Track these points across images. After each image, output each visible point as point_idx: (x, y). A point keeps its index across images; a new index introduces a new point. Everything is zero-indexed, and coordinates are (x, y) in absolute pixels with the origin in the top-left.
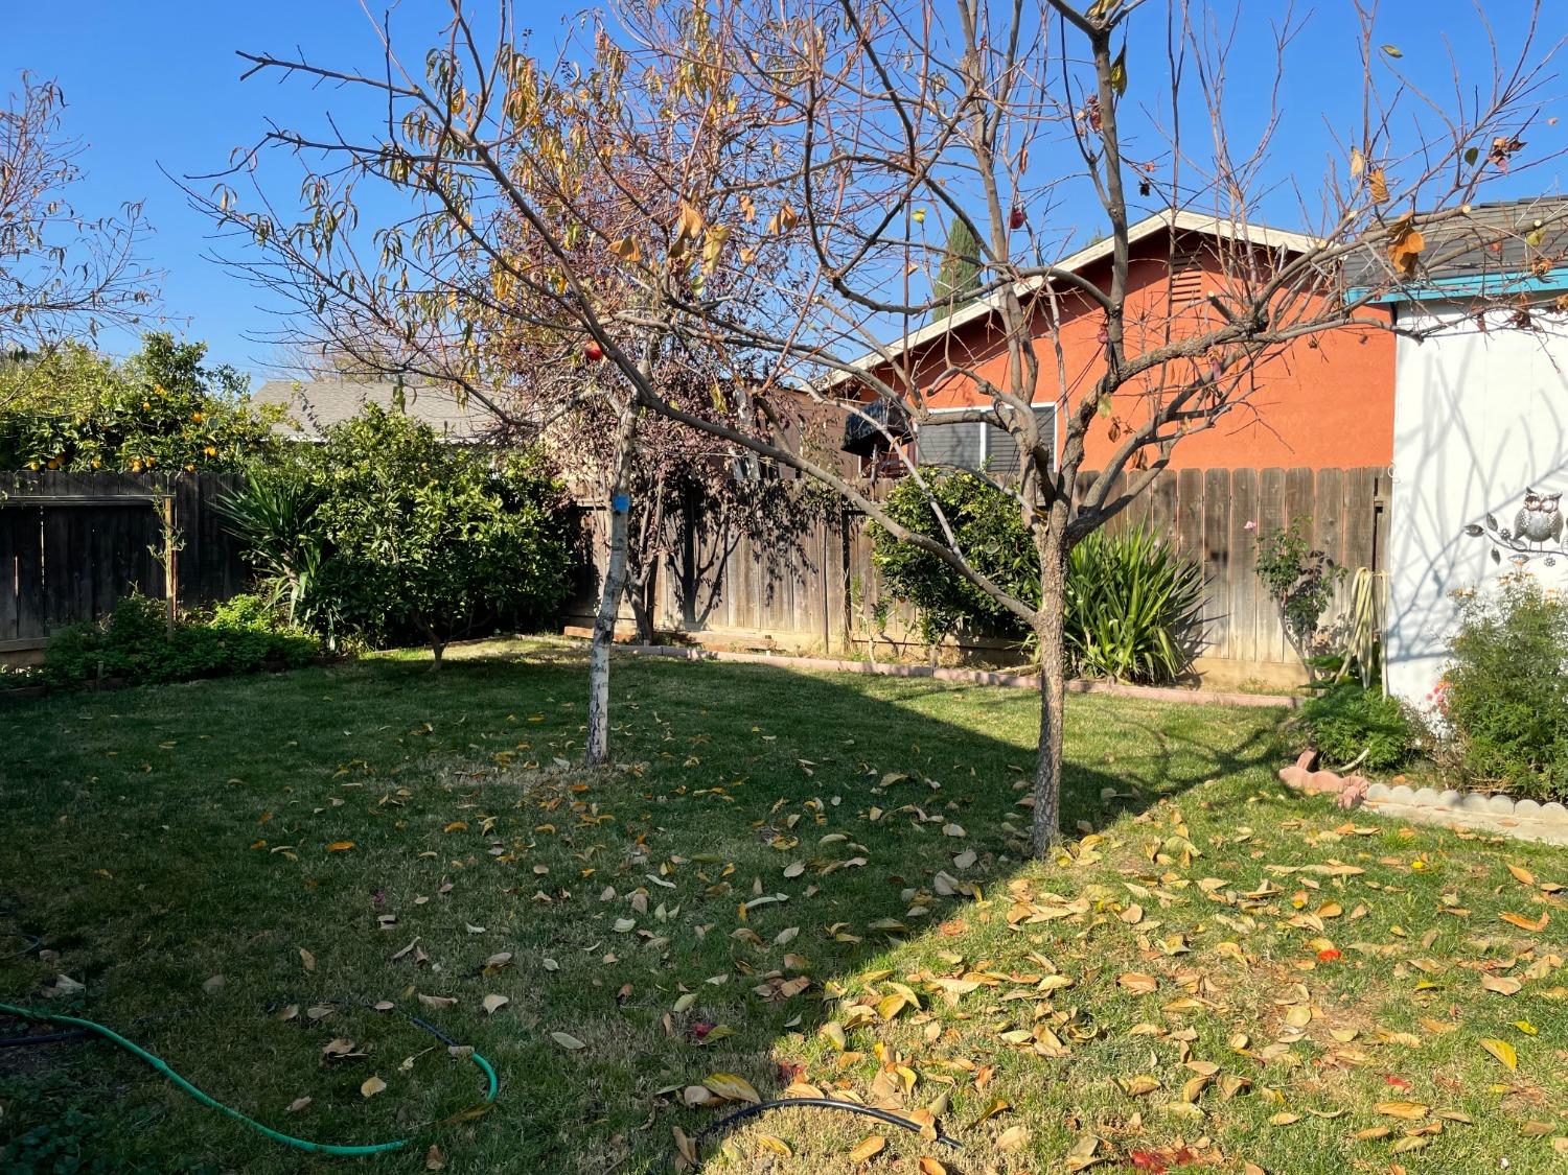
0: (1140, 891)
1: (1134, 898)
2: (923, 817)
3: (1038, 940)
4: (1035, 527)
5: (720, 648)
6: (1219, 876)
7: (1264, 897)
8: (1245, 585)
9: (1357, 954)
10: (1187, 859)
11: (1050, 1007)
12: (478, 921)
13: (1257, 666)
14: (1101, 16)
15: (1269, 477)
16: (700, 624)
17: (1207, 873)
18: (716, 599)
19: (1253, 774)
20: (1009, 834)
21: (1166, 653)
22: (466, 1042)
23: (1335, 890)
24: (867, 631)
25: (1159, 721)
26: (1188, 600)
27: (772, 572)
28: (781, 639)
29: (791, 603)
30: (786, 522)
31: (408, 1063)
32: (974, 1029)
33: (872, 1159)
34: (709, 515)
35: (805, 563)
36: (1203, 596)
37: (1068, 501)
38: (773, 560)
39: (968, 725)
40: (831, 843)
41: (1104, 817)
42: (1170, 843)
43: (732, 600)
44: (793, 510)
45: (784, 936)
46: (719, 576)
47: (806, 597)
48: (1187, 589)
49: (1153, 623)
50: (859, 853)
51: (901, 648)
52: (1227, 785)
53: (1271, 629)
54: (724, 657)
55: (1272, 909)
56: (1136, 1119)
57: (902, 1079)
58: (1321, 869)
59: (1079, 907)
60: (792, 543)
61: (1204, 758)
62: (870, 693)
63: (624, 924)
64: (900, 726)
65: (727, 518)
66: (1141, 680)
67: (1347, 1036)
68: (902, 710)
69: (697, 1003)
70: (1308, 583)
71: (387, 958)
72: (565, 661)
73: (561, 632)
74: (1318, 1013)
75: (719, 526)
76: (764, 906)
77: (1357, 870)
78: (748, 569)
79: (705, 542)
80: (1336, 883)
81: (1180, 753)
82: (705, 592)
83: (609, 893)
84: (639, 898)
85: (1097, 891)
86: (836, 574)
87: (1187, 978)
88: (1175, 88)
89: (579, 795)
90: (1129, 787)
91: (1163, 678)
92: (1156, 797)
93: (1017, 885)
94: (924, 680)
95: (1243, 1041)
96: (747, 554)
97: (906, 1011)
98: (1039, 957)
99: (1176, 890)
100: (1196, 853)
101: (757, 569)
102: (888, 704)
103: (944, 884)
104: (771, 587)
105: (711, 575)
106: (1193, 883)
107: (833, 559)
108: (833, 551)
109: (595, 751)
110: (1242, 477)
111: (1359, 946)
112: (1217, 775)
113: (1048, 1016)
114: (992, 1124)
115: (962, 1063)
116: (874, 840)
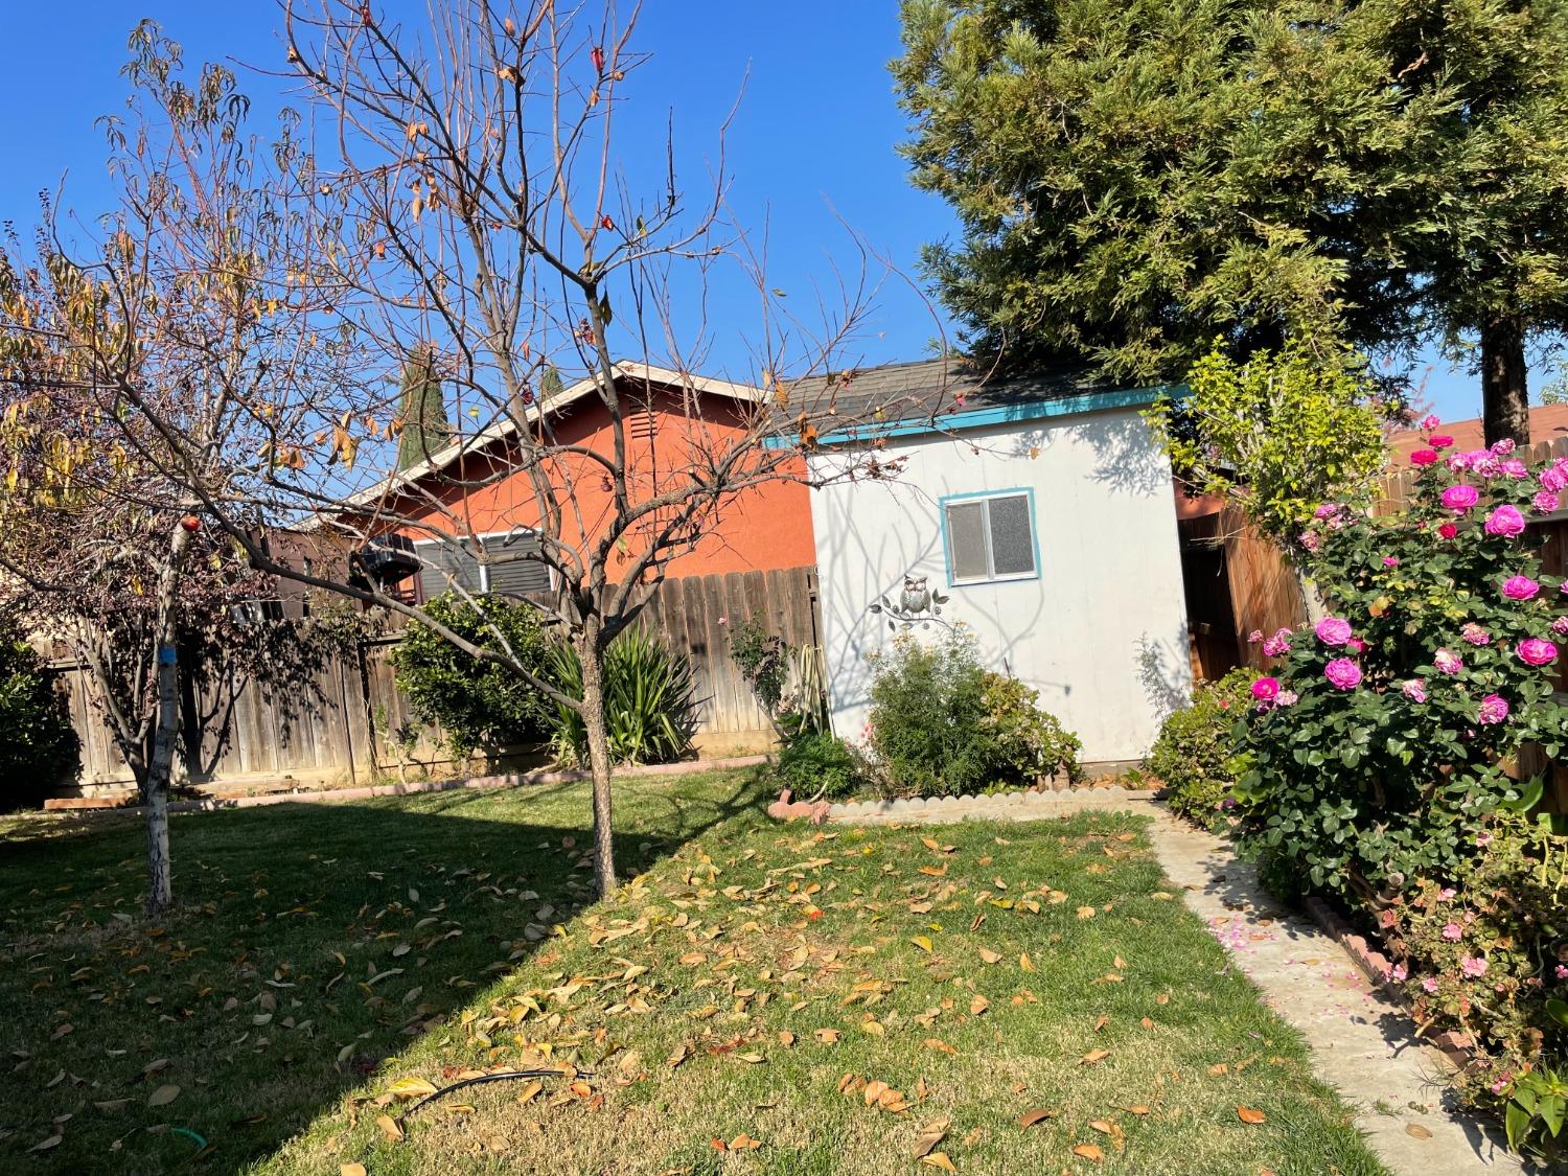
0: (684, 904)
1: (679, 910)
2: (498, 891)
3: (616, 950)
5: (240, 795)
6: (736, 884)
7: (770, 890)
8: (724, 670)
9: (834, 911)
10: (712, 878)
11: (635, 986)
12: (116, 1046)
13: (741, 736)
14: (589, 274)
15: (731, 580)
16: (208, 776)
17: (727, 883)
18: (224, 747)
19: (748, 813)
20: (575, 890)
21: (669, 733)
22: (159, 1122)
23: (815, 877)
24: (394, 755)
25: (670, 788)
26: (683, 687)
27: (286, 713)
28: (303, 776)
29: (311, 740)
30: (297, 661)
31: (117, 1144)
32: (586, 1012)
33: (535, 1098)
34: (210, 662)
35: (321, 699)
36: (693, 682)
37: (597, 614)
38: (286, 701)
39: (515, 820)
40: (427, 926)
41: (646, 863)
42: (699, 869)
43: (243, 745)
44: (304, 648)
45: (412, 995)
46: (226, 722)
47: (326, 731)
48: (678, 680)
49: (656, 711)
50: (454, 927)
51: (429, 768)
52: (731, 824)
53: (748, 703)
54: (243, 803)
55: (775, 896)
56: (708, 1031)
57: (542, 1052)
58: (804, 865)
59: (641, 925)
60: (305, 681)
61: (708, 809)
62: (413, 809)
63: (262, 1019)
64: (453, 831)
65: (230, 663)
66: (652, 760)
67: (831, 957)
68: (451, 819)
69: (357, 1051)
70: (770, 662)
71: (41, 1088)
72: (59, 833)
73: (40, 807)
74: (813, 950)
75: (222, 671)
76: (382, 980)
77: (828, 861)
78: (260, 712)
79: (207, 691)
80: (815, 871)
81: (693, 809)
82: (210, 741)
83: (233, 1002)
84: (266, 998)
85: (653, 911)
86: (356, 705)
87: (727, 950)
88: (640, 312)
89: (156, 939)
90: (661, 839)
91: (670, 757)
92: (681, 842)
93: (591, 921)
94: (461, 791)
95: (768, 974)
96: (257, 696)
97: (531, 1014)
98: (620, 960)
99: (707, 899)
100: (718, 872)
101: (270, 711)
102: (432, 817)
103: (531, 932)
104: (287, 728)
105: (216, 722)
106: (720, 893)
107: (352, 690)
108: (352, 683)
109: (160, 898)
110: (711, 582)
111: (834, 905)
112: (724, 818)
113: (636, 991)
114: (613, 1058)
115: (583, 1032)
116: (462, 917)
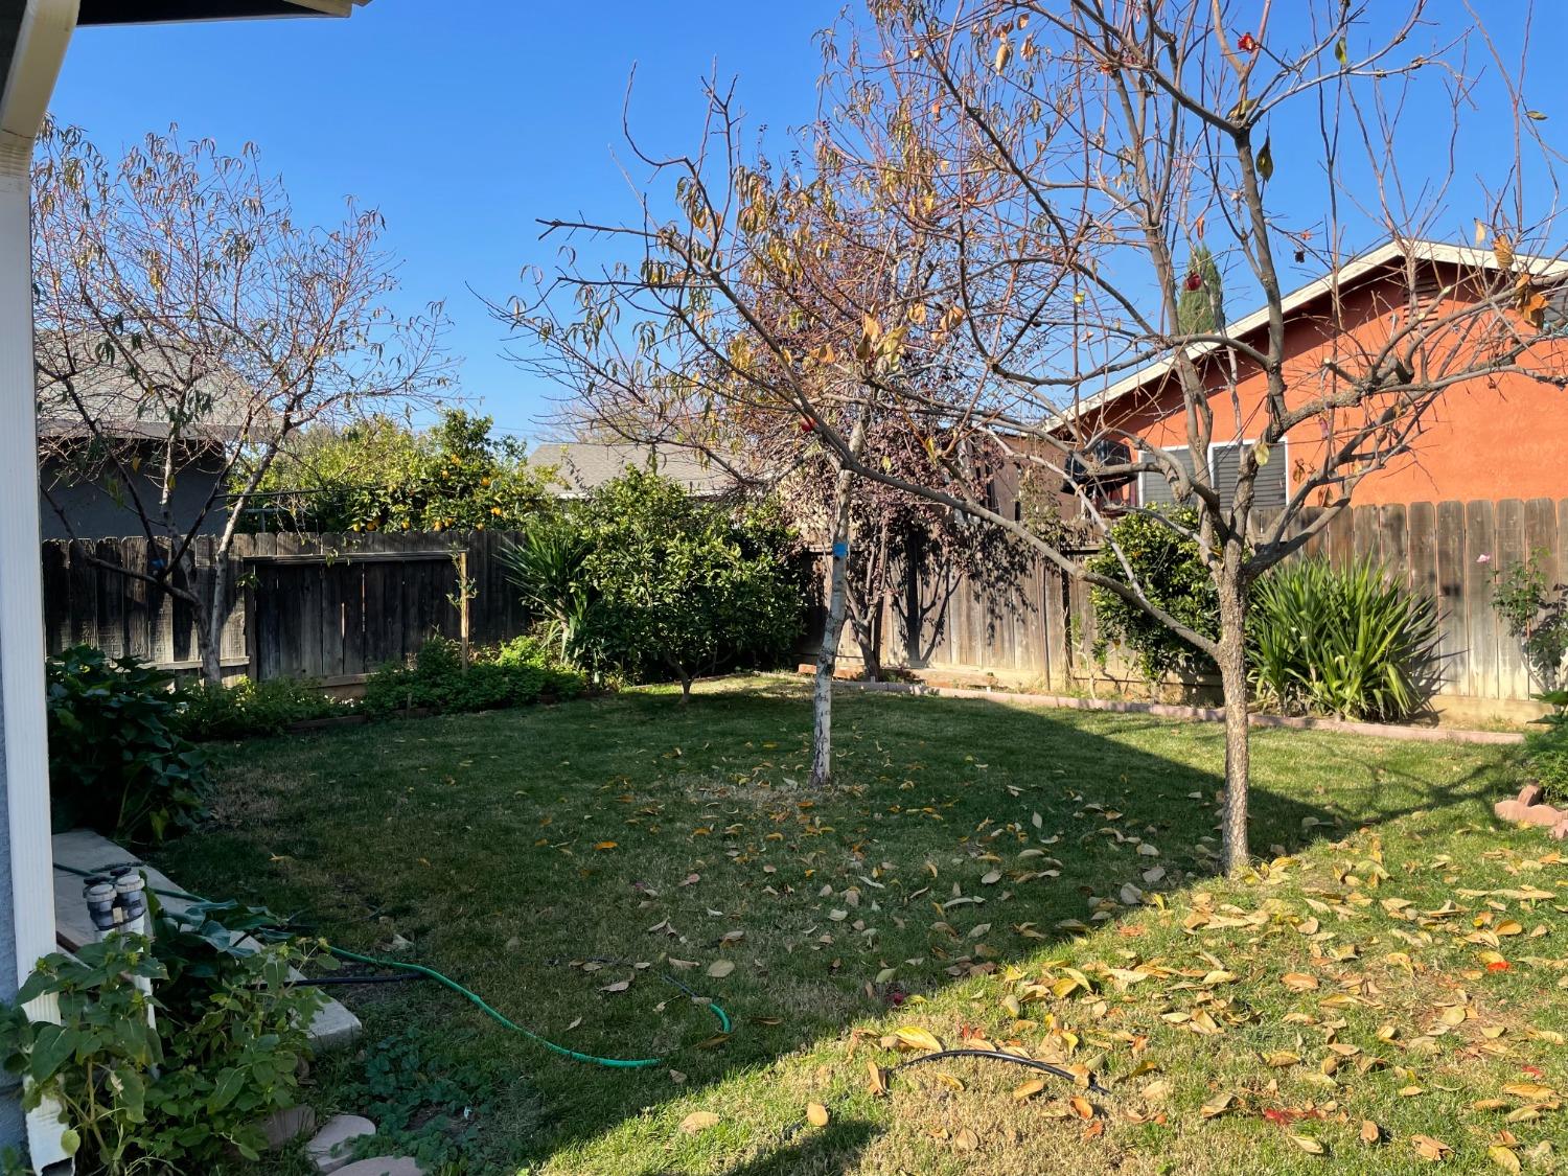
0: (1320, 906)
1: (1312, 912)
2: (1120, 837)
3: (1211, 943)
4: (1212, 564)
5: (943, 685)
6: (1405, 897)
7: (1445, 916)
8: (1485, 621)
9: (1525, 966)
10: (1375, 883)
11: (1210, 996)
12: (717, 906)
13: (1501, 704)
14: (1241, 117)
15: (1507, 508)
16: (923, 663)
17: (1394, 894)
18: (938, 638)
19: (1467, 806)
20: (1202, 855)
21: (1396, 686)
22: (706, 994)
23: (1521, 912)
24: (1088, 669)
25: (1379, 754)
26: (1425, 634)
27: (992, 612)
28: (1003, 676)
29: (1012, 641)
30: (1005, 564)
31: (661, 1006)
32: (1139, 1010)
33: (1032, 1097)
34: (931, 557)
35: (1024, 602)
36: (1441, 629)
38: (993, 601)
39: (1180, 759)
40: (1030, 858)
41: (1297, 841)
42: (1362, 866)
43: (954, 638)
44: (1012, 551)
45: (976, 931)
46: (942, 616)
47: (1026, 635)
48: (1421, 626)
49: (1381, 660)
50: (1053, 866)
51: (1123, 686)
52: (1435, 817)
53: (1515, 668)
54: (944, 693)
55: (1450, 926)
56: (1273, 1085)
57: (1065, 1042)
58: (1511, 893)
59: (1258, 919)
60: (1011, 583)
61: (1415, 791)
62: (1085, 728)
63: (838, 914)
64: (1111, 758)
65: (948, 560)
66: (1371, 717)
67: (1495, 1033)
68: (1116, 744)
69: (896, 977)
70: (1553, 617)
71: (644, 931)
72: (798, 695)
73: (796, 669)
74: (1473, 1014)
75: (941, 568)
76: (961, 905)
77: (1548, 895)
78: (970, 609)
79: (927, 584)
80: (1523, 905)
81: (1391, 786)
82: (928, 630)
83: (827, 889)
84: (852, 895)
85: (1277, 906)
86: (1056, 613)
87: (1353, 981)
88: (1331, 163)
89: (805, 810)
90: (1331, 817)
91: (1393, 716)
92: (1358, 826)
93: (1201, 897)
94: (1143, 716)
95: (1390, 1031)
96: (968, 594)
97: (1077, 992)
98: (1210, 957)
99: (1358, 908)
100: (1385, 875)
101: (979, 608)
102: (1100, 739)
103: (1129, 893)
104: (992, 627)
105: (934, 614)
106: (1376, 902)
107: (1052, 597)
108: (1052, 590)
109: (819, 772)
110: (1477, 508)
111: (1529, 960)
112: (1429, 807)
113: (1208, 1003)
114: (1141, 1079)
115: (1124, 1034)
116: (1069, 856)
